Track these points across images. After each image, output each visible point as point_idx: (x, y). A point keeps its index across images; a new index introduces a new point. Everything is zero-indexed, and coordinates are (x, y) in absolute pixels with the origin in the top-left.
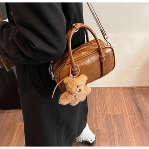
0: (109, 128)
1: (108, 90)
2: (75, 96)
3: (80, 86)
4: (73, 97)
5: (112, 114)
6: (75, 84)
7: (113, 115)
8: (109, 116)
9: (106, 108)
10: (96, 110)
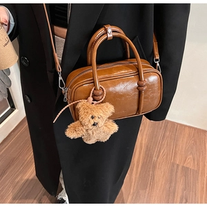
0: (171, 182)
1: (187, 129)
2: (87, 130)
3: (97, 119)
4: (84, 131)
5: (182, 165)
6: (90, 112)
7: (183, 167)
8: (176, 166)
9: (175, 153)
10: (160, 152)
